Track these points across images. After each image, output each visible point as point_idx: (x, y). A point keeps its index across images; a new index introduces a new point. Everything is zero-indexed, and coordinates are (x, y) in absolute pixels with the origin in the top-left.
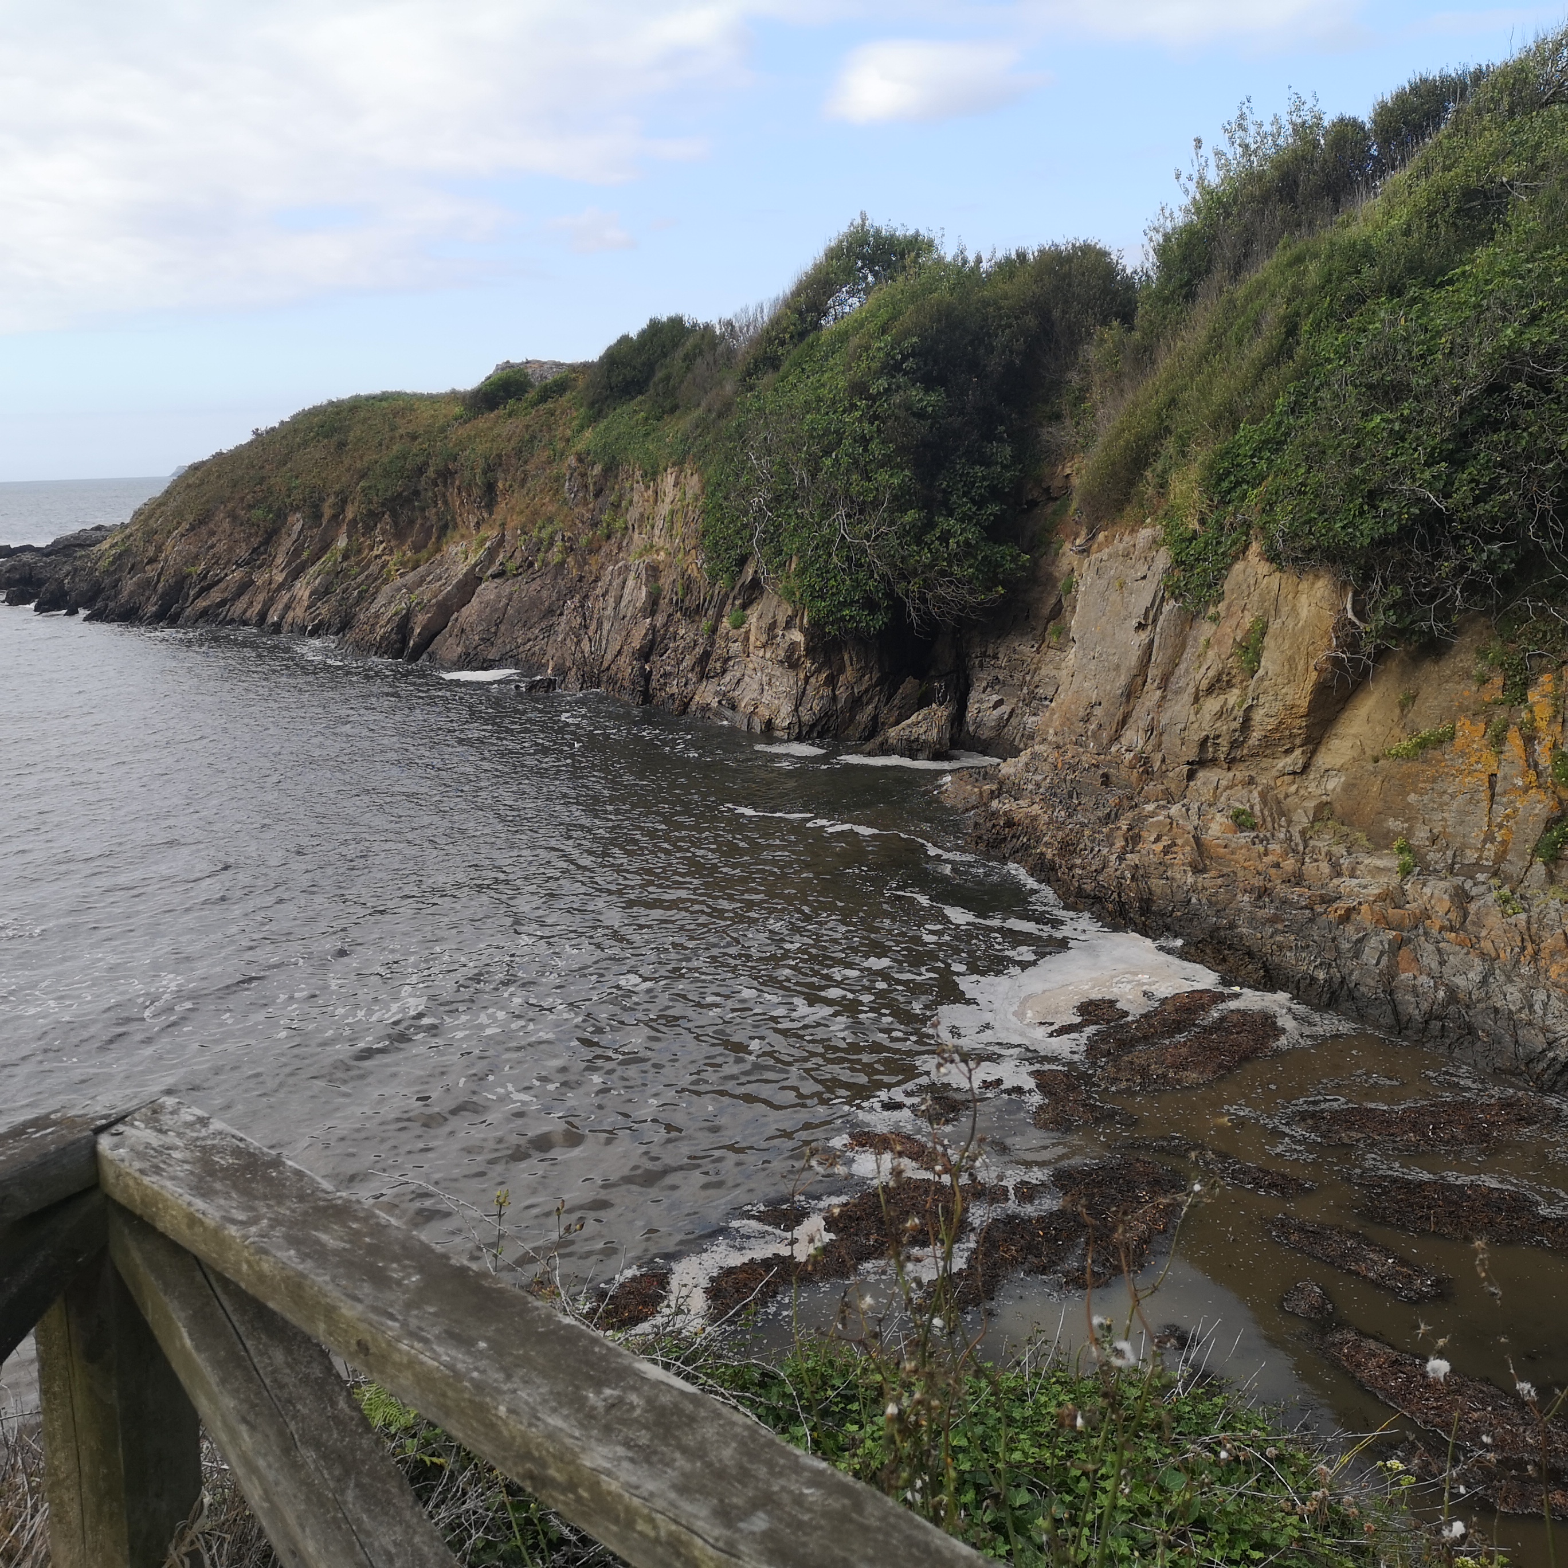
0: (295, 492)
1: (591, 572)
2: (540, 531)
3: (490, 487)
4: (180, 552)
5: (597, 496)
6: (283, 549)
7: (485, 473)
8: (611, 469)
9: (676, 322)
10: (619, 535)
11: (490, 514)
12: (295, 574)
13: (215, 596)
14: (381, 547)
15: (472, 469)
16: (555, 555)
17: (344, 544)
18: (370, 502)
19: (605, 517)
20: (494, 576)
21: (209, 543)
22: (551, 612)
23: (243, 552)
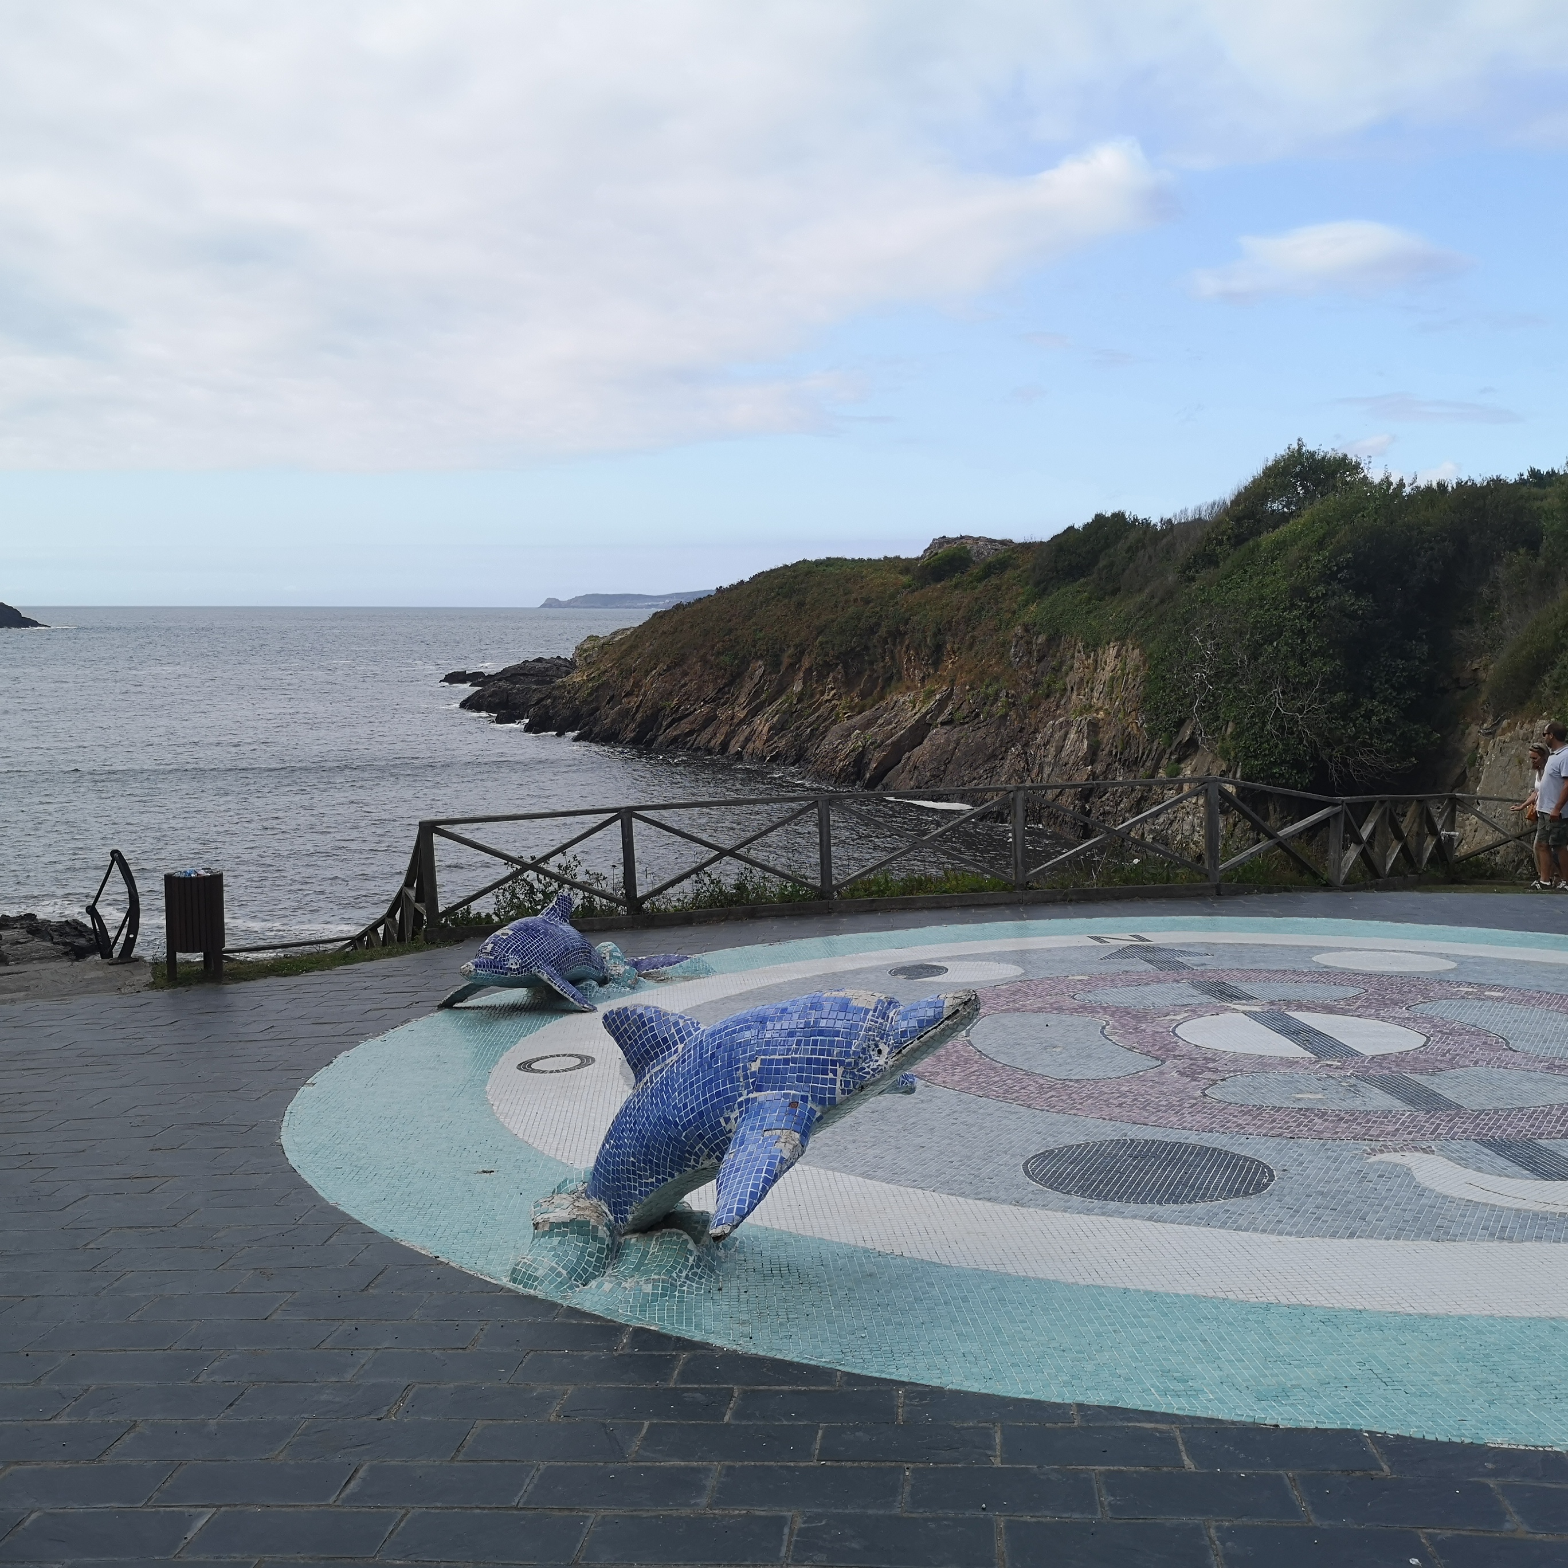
0: (760, 642)
1: (1030, 725)
2: (987, 688)
3: (938, 648)
4: (657, 689)
5: (1039, 661)
6: (745, 690)
7: (935, 635)
8: (1053, 640)
9: (1119, 517)
10: (1058, 695)
11: (936, 671)
12: (754, 713)
13: (685, 726)
14: (832, 692)
15: (924, 632)
16: (998, 708)
17: (799, 689)
18: (827, 655)
19: (1046, 679)
20: (943, 724)
21: (682, 682)
22: (993, 756)
23: (710, 691)
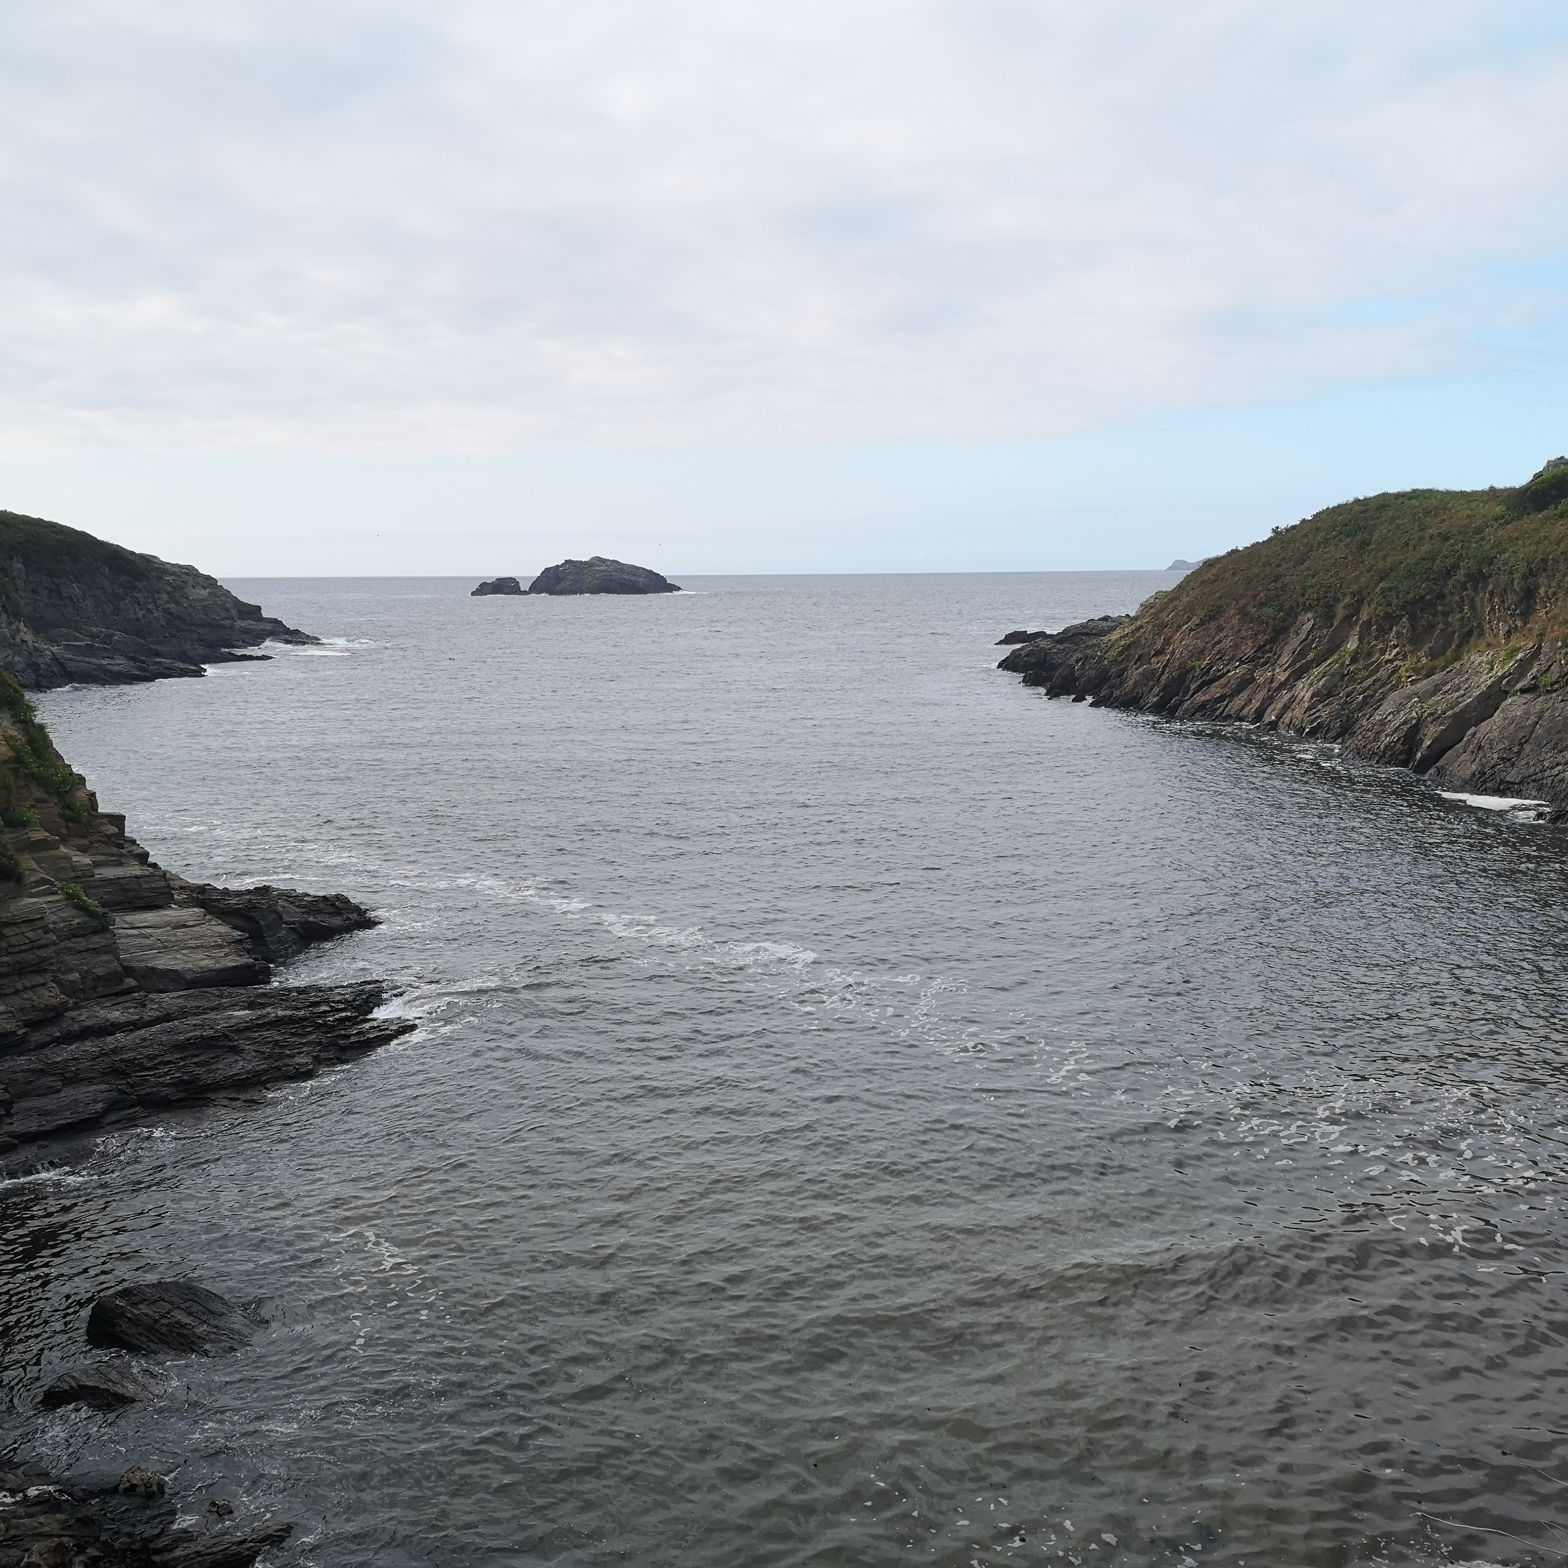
0: (1310, 591)
3: (1529, 595)
4: (1186, 646)
6: (1289, 648)
7: (1525, 578)
11: (1525, 623)
12: (1298, 675)
13: (1215, 690)
14: (1395, 651)
17: (1354, 646)
18: (1389, 604)
21: (1217, 638)
23: (1248, 649)
